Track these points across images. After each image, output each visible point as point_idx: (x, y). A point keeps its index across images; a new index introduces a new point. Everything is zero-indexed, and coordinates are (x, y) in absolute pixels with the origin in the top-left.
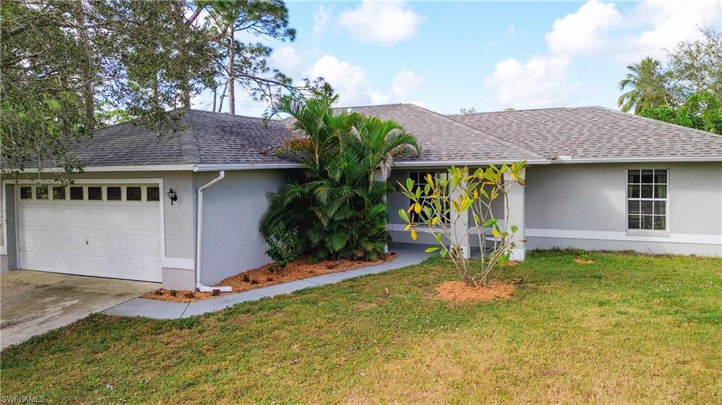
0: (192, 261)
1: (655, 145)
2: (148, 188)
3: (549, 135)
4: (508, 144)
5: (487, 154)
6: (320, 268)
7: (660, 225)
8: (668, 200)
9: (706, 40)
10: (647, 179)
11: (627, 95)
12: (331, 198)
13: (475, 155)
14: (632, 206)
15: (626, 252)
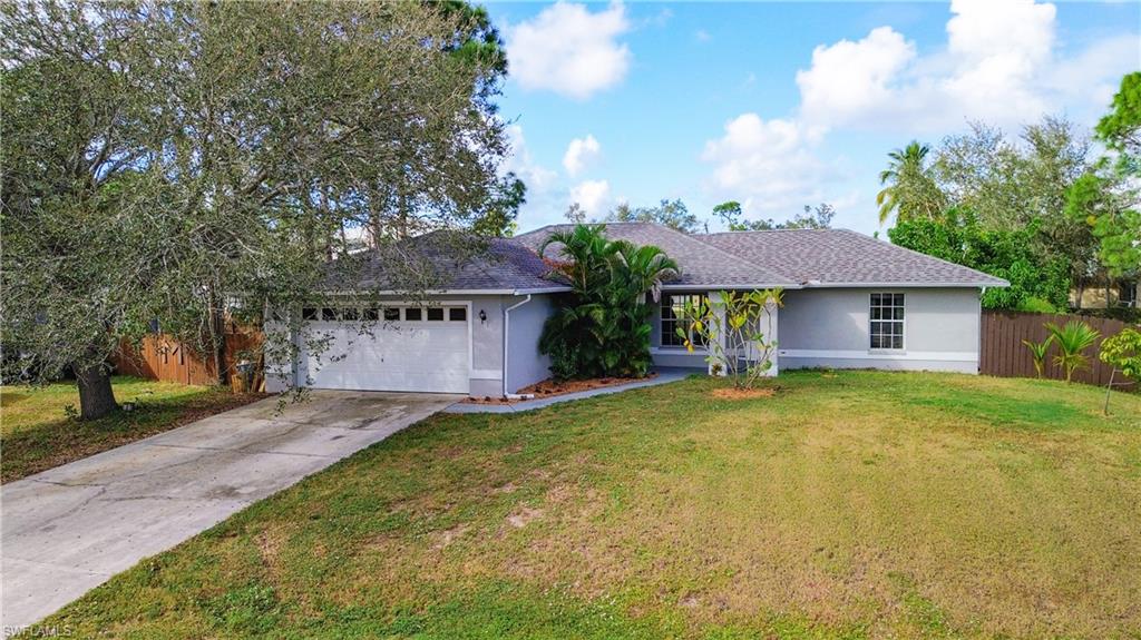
0: (501, 373)
1: (894, 270)
2: (451, 310)
3: (799, 260)
4: (763, 269)
5: (745, 279)
6: (594, 383)
7: (898, 345)
8: (904, 321)
9: (975, 137)
10: (887, 302)
11: (888, 191)
12: (607, 318)
13: (734, 279)
14: (874, 328)
15: (868, 369)
